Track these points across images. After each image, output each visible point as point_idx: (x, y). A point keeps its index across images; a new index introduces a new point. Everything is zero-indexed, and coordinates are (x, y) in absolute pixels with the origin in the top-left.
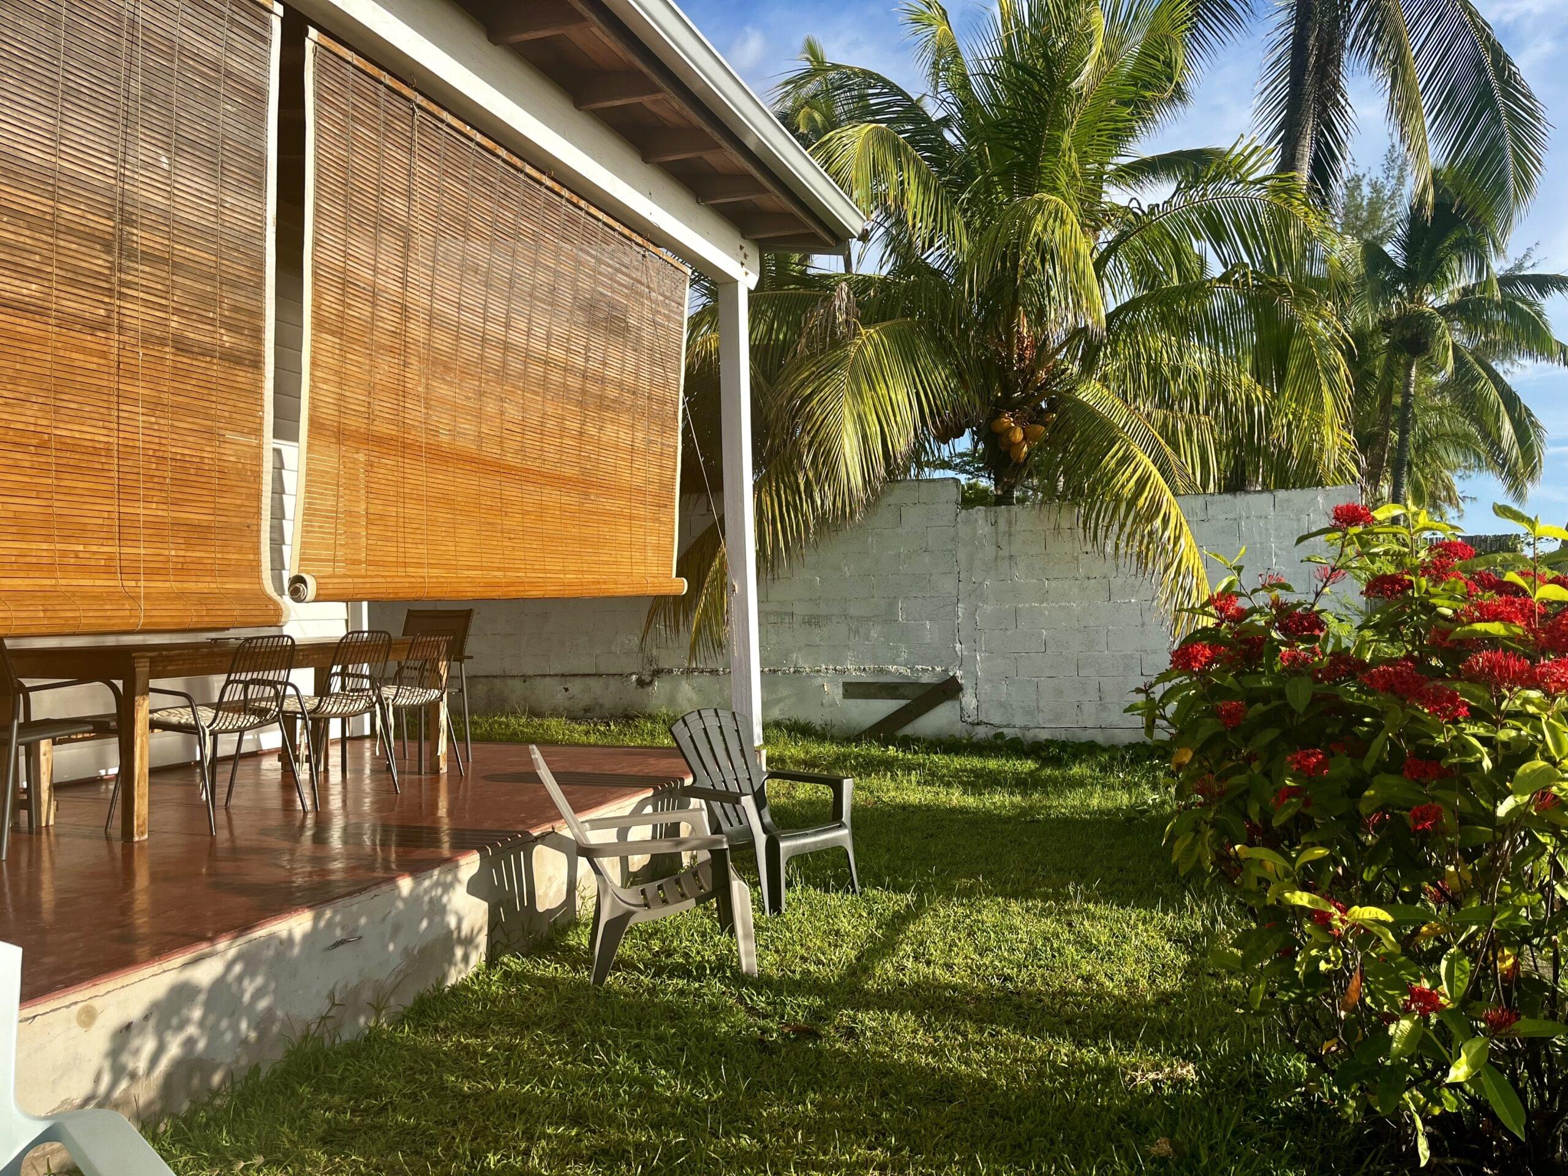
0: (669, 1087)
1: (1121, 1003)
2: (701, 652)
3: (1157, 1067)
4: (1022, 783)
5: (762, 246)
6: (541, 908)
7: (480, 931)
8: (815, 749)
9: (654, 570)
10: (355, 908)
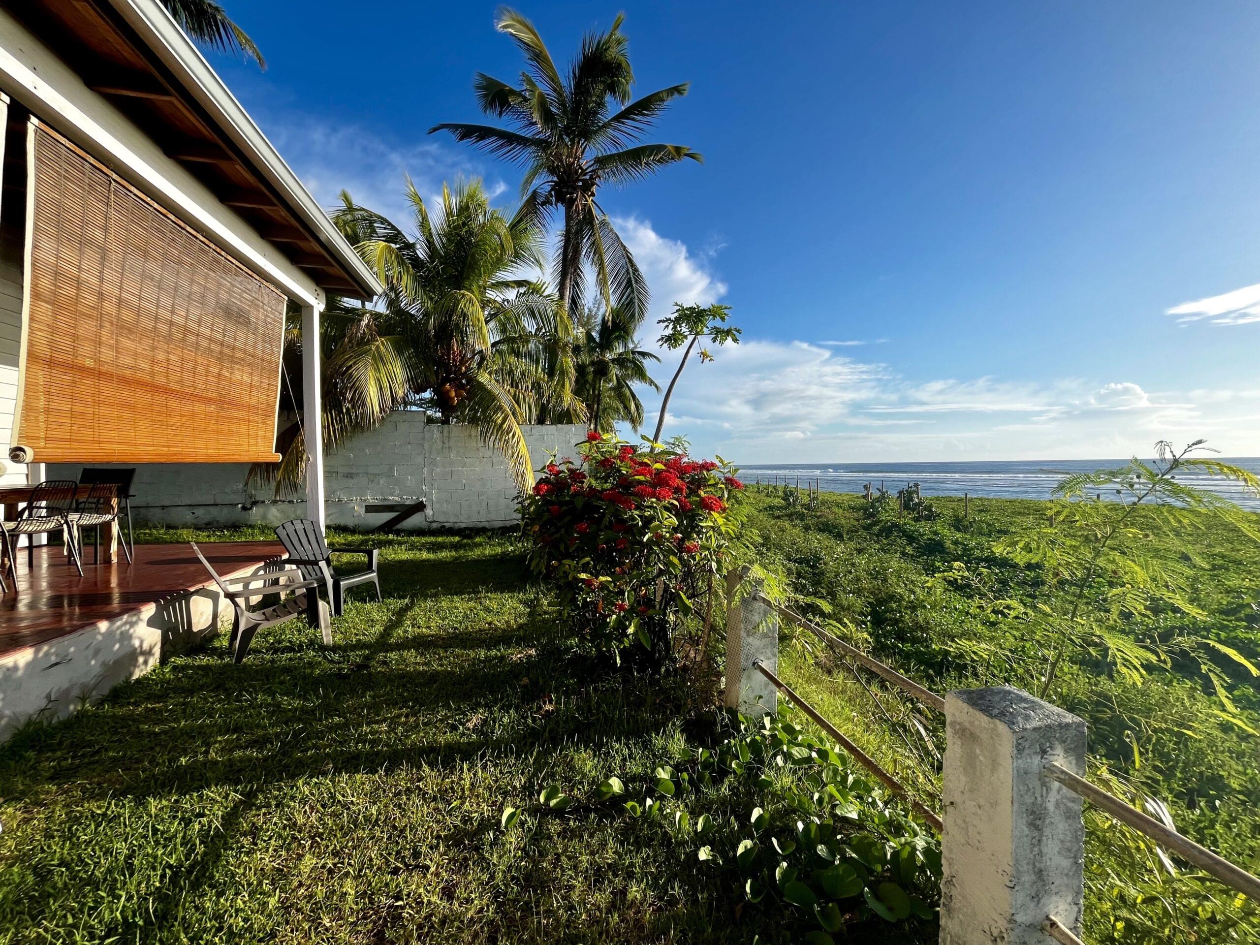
0: (290, 704)
1: (504, 630)
2: (282, 492)
3: (520, 652)
4: (455, 547)
5: (327, 292)
6: (195, 629)
7: (155, 644)
8: (350, 538)
9: (262, 449)
10: (66, 643)
